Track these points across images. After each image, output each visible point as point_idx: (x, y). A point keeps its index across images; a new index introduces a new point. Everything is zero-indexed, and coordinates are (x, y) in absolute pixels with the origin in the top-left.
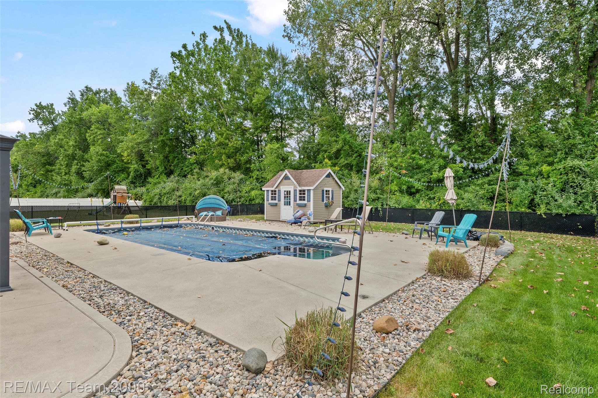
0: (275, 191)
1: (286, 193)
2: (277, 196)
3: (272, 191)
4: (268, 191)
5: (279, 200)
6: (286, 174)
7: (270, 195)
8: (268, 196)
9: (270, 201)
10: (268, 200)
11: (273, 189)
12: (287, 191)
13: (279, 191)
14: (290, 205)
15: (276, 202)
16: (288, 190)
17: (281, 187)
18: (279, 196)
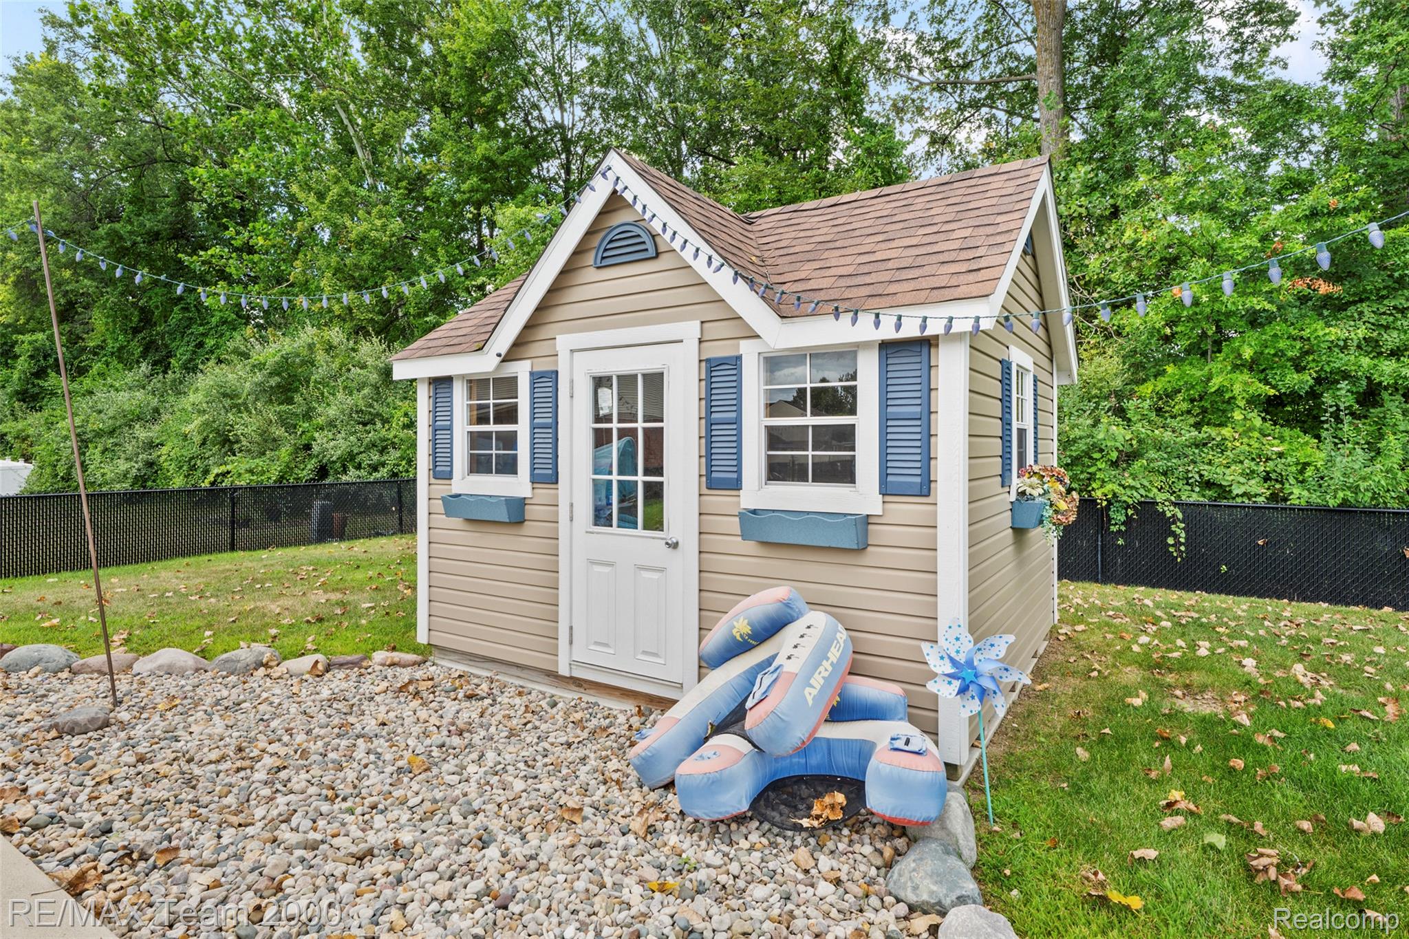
0: (508, 385)
1: (609, 400)
2: (522, 429)
3: (477, 385)
4: (441, 384)
5: (546, 475)
6: (615, 202)
7: (462, 427)
8: (441, 430)
9: (464, 482)
10: (442, 473)
11: (485, 364)
12: (627, 381)
13: (546, 381)
14: (655, 523)
15: (518, 485)
16: (637, 363)
17: (564, 342)
18: (546, 430)
